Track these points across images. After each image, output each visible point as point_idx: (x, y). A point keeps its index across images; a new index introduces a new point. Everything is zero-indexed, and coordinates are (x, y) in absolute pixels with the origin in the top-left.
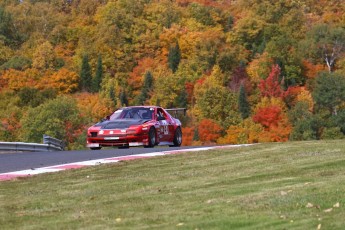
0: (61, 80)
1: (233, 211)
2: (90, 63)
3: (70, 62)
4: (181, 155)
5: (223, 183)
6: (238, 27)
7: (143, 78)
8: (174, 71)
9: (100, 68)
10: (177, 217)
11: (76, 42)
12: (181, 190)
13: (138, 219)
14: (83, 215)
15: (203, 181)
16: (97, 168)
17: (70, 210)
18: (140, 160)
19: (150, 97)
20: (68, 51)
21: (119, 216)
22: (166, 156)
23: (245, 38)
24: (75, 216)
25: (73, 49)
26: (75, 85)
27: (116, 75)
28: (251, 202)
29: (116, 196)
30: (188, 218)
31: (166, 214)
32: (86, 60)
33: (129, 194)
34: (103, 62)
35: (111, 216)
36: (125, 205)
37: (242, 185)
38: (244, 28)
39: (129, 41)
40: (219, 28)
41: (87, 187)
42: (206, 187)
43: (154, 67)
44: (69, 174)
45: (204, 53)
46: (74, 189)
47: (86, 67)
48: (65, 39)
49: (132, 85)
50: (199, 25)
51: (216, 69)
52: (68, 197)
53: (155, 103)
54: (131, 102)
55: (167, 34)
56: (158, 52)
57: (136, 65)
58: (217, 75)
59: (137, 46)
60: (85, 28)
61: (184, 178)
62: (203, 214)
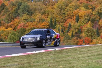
0: (44, 25)
1: (95, 64)
2: (52, 20)
3: (47, 20)
4: (80, 47)
5: (92, 56)
6: (96, 10)
7: (68, 25)
8: (77, 23)
9: (55, 22)
10: (79, 66)
11: (48, 14)
12: (80, 58)
13: (67, 66)
14: (50, 65)
15: (86, 55)
16: (55, 51)
17: (47, 63)
18: (67, 49)
19: (70, 30)
20: (46, 17)
21: (61, 65)
22: (75, 48)
23: (98, 13)
24: (48, 65)
25: (47, 16)
26: (48, 27)
27: (60, 24)
28: (100, 61)
29: (60, 60)
30: (82, 66)
31: (75, 65)
32: (51, 19)
33: (64, 59)
34: (56, 20)
35: (59, 65)
36: (63, 62)
37: (98, 57)
38: (98, 10)
40: (91, 10)
41: (52, 57)
42: (87, 57)
43: (71, 21)
44: (46, 53)
45: (86, 17)
46: (48, 57)
47: (51, 21)
48: (45, 13)
49: (65, 27)
50: (85, 9)
51: (90, 22)
52: (46, 60)
53: (72, 32)
54: (64, 32)
55: (75, 12)
56: (73, 17)
57: (66, 21)
58: (90, 24)
59: (66, 15)
60: (51, 10)
61: (80, 54)
62: (86, 65)
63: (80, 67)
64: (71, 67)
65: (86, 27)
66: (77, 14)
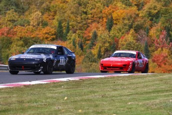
0: (46, 33)
1: (143, 109)
2: (63, 25)
3: (52, 24)
4: (114, 77)
5: (137, 94)
6: (146, 8)
7: (91, 34)
8: (109, 31)
9: (68, 27)
10: (112, 111)
11: (55, 12)
12: (114, 97)
13: (91, 111)
14: (60, 107)
15: (126, 92)
16: (67, 83)
17: (53, 104)
18: (91, 79)
19: (95, 45)
20: (51, 17)
21: (80, 109)
22: (105, 78)
23: (150, 14)
24: (56, 108)
25: (54, 16)
26: (54, 36)
27: (77, 32)
28: (153, 105)
29: (78, 98)
30: (118, 112)
31: (106, 109)
32: (60, 23)
33: (85, 97)
34: (70, 24)
35: (76, 109)
36: (83, 103)
37: (148, 95)
38: (150, 9)
39: (86, 13)
40: (135, 8)
41: (62, 92)
42: (128, 95)
43: (98, 28)
44: (52, 85)
45: (126, 22)
46: (56, 93)
47: (60, 27)
48: (50, 11)
49: (85, 38)
50: (124, 6)
51: (132, 31)
52: (52, 97)
53: (98, 49)
54: (85, 47)
55: (106, 10)
56: (101, 20)
57: (88, 26)
58: (132, 34)
59: (90, 16)
60: (61, 5)
61: (115, 90)
62: (126, 110)
63: (114, 113)
64: (99, 113)
65: (126, 41)
66: (110, 14)
